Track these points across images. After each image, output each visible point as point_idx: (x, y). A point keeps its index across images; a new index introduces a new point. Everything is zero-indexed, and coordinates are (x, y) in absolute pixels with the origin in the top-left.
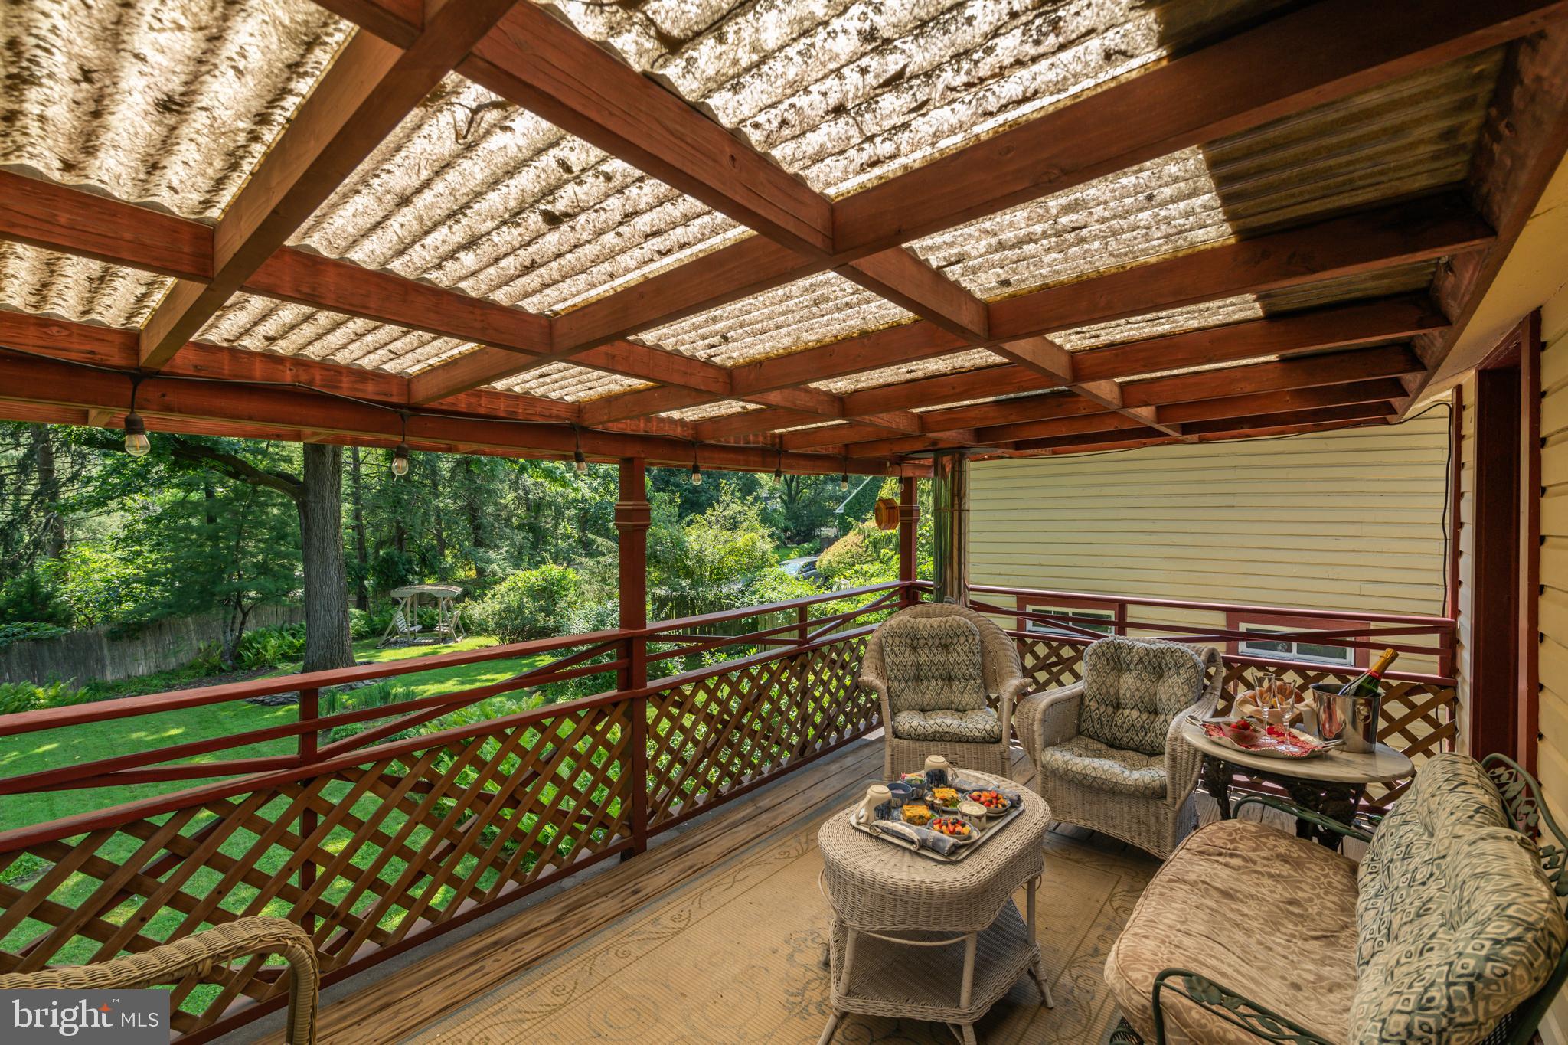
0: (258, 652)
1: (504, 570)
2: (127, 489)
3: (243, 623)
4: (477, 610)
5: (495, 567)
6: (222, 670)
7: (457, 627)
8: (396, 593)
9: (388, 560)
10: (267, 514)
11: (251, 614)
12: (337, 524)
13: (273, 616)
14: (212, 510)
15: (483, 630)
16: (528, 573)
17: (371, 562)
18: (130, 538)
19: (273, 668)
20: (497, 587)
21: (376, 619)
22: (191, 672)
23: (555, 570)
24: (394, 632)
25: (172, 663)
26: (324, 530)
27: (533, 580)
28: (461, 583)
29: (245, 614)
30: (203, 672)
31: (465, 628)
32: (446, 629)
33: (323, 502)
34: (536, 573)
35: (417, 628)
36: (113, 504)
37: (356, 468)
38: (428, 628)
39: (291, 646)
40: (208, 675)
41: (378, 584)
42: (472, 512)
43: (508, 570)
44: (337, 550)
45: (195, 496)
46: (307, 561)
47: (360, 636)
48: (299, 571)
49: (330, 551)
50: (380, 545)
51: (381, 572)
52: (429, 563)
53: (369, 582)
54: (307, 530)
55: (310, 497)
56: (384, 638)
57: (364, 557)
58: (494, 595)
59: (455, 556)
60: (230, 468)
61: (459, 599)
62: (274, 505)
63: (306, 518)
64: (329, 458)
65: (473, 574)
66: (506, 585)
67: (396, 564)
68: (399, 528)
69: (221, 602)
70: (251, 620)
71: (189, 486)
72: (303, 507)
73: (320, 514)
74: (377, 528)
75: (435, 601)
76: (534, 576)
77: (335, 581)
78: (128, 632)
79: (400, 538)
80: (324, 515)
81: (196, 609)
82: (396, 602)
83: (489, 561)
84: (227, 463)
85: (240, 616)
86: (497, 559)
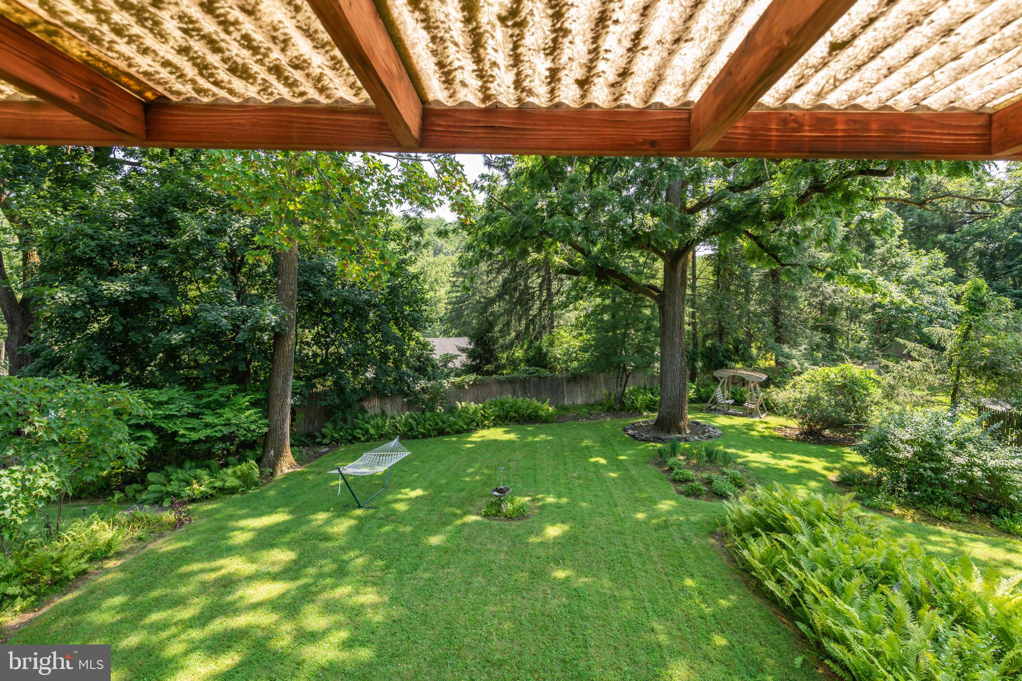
0: (633, 402)
1: (802, 365)
2: (578, 298)
3: (626, 382)
4: (780, 396)
5: (795, 362)
6: (615, 409)
7: (761, 406)
8: (718, 373)
9: (713, 350)
10: (640, 312)
11: (631, 376)
12: (682, 322)
13: (641, 379)
14: (614, 309)
15: (784, 411)
16: (827, 369)
17: (700, 349)
18: (577, 326)
19: (641, 414)
20: (797, 378)
21: (702, 390)
22: (600, 408)
23: (856, 370)
24: (715, 402)
25: (592, 401)
26: (674, 325)
27: (832, 376)
28: (765, 370)
29: (628, 377)
30: (606, 409)
31: (769, 408)
32: (753, 407)
33: (674, 305)
34: (835, 370)
35: (731, 401)
36: (571, 307)
37: (694, 283)
38: (739, 403)
39: (651, 400)
40: (608, 411)
41: (704, 366)
42: (776, 313)
43: (806, 365)
44: (681, 340)
45: (607, 302)
46: (662, 345)
47: (692, 401)
48: (657, 352)
49: (677, 340)
50: (706, 337)
51: (707, 357)
52: (741, 353)
53: (700, 364)
54: (663, 324)
55: (667, 302)
56: (708, 405)
57: (695, 345)
58: (794, 386)
59: (759, 348)
60: (623, 284)
61: (765, 385)
62: (646, 307)
63: (664, 316)
64: (679, 274)
65: (773, 363)
66: (805, 376)
67: (717, 351)
68: (720, 326)
69: (615, 368)
70: (630, 380)
71: (603, 295)
72: (662, 308)
73: (671, 314)
74: (704, 324)
75: (743, 382)
76: (833, 372)
77: (679, 362)
78: (575, 378)
79: (721, 333)
80: (674, 314)
81: (603, 371)
82: (716, 380)
83: (789, 357)
84: (622, 280)
85: (625, 376)
86: (796, 355)
